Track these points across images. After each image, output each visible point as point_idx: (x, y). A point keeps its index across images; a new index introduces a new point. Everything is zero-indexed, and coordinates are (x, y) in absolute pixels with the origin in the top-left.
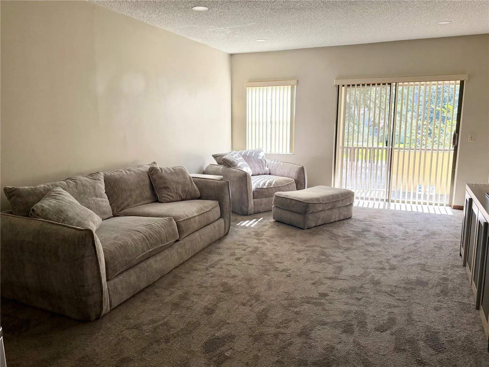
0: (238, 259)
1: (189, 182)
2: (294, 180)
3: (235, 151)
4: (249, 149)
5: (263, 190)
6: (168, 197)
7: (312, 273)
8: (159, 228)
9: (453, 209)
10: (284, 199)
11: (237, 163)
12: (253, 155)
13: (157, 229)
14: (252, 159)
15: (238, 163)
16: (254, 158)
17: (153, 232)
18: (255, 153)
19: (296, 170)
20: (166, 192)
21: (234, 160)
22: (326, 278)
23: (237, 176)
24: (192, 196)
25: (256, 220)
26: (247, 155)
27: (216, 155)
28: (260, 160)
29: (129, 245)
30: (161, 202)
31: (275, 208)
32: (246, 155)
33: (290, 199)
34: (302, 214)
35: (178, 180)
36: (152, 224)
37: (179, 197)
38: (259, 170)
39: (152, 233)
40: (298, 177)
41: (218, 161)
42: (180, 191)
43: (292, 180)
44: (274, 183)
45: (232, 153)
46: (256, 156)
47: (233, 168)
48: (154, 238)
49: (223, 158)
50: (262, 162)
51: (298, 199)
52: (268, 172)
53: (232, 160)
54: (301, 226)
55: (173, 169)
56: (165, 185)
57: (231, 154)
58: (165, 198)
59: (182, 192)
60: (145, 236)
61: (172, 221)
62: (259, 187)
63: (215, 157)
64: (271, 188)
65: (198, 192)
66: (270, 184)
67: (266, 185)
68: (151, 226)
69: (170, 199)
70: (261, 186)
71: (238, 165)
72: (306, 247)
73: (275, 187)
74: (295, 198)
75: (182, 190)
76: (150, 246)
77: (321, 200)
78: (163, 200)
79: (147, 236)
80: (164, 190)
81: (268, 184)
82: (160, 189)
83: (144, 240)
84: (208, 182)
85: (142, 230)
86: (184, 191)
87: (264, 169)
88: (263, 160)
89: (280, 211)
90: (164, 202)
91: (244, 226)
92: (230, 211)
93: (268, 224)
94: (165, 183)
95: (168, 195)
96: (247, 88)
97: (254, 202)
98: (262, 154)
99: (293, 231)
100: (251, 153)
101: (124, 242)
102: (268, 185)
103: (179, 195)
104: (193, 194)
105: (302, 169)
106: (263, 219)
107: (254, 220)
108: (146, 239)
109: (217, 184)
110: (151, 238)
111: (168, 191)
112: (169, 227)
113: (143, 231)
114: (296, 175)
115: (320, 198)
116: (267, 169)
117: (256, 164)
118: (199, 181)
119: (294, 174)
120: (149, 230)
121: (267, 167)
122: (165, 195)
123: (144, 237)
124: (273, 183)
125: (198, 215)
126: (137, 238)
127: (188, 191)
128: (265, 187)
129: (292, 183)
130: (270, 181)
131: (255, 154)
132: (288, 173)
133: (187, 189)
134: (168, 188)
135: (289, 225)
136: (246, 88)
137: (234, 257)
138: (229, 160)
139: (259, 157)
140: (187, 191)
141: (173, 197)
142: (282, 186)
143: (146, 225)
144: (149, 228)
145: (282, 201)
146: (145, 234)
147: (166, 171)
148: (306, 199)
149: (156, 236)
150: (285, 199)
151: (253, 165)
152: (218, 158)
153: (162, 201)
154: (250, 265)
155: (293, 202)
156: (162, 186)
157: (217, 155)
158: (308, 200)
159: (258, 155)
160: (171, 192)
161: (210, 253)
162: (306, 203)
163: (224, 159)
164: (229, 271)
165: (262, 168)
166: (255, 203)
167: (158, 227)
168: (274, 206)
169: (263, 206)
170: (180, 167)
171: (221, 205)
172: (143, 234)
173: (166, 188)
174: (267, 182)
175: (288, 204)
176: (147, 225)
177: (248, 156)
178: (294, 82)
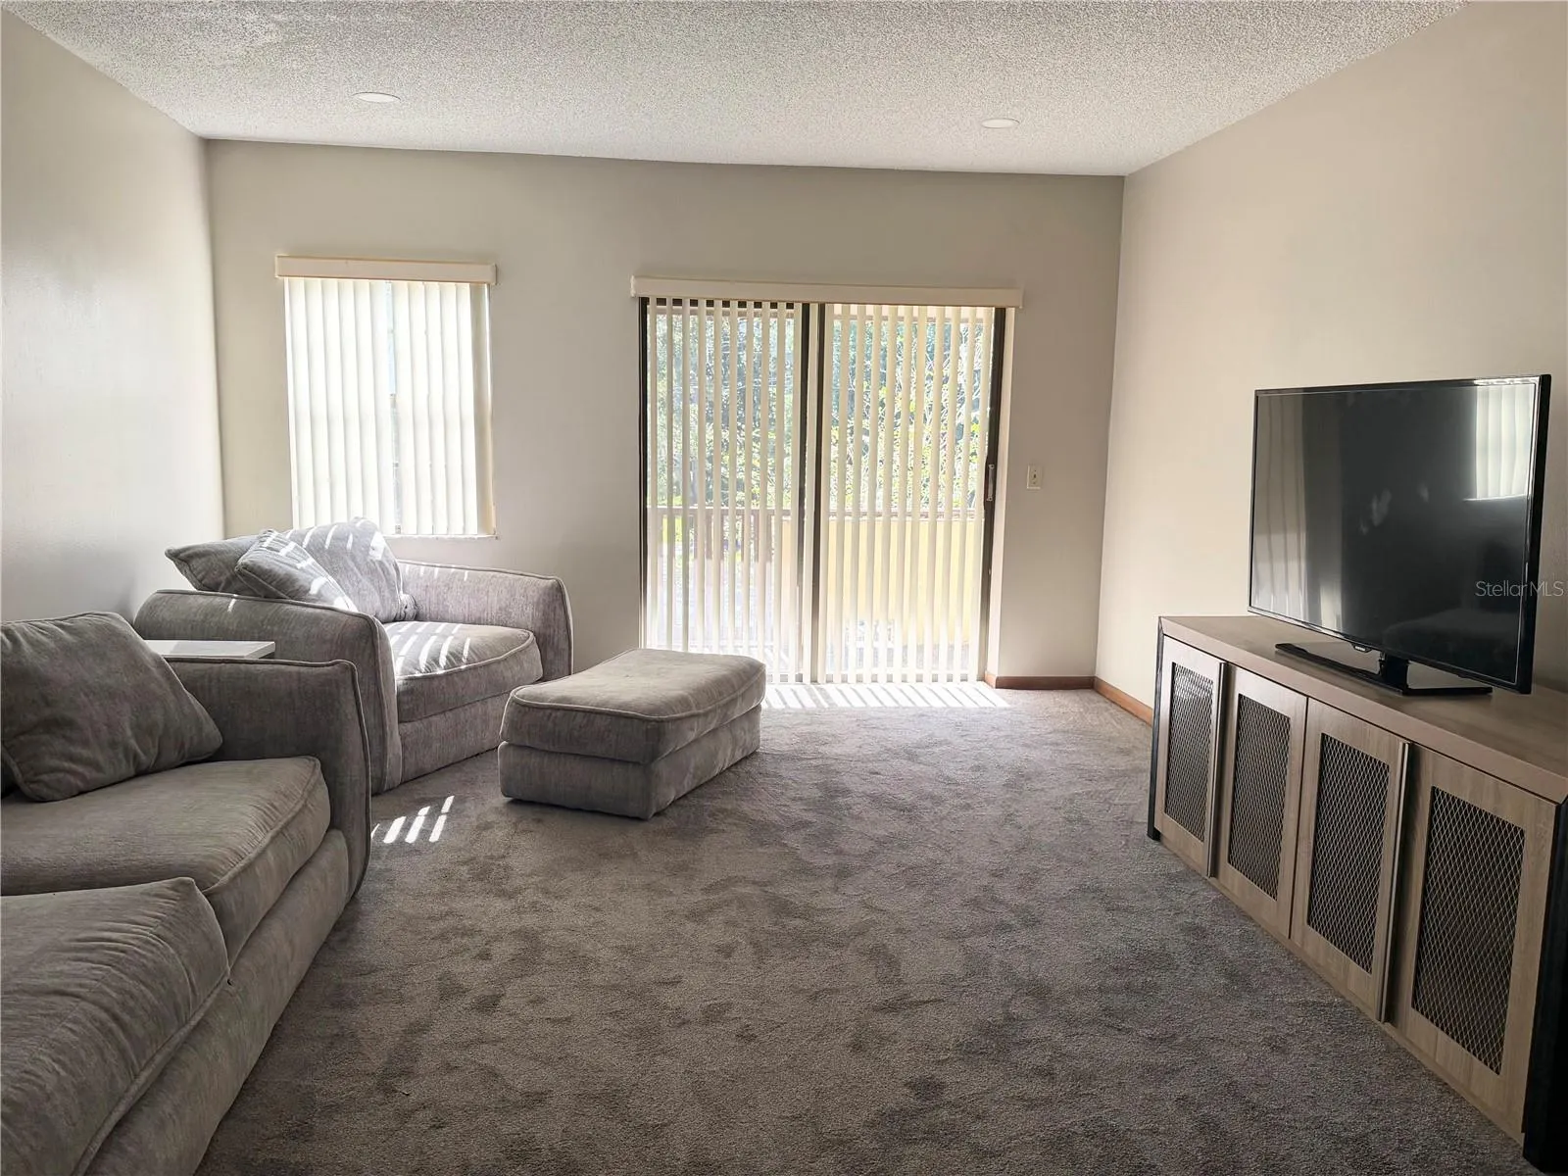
0: (488, 1005)
1: (161, 686)
2: (532, 634)
3: (276, 533)
4: (306, 526)
5: (436, 683)
6: (74, 766)
7: (814, 997)
8: (154, 945)
9: (997, 687)
10: (559, 714)
11: (306, 584)
12: (349, 545)
13: (149, 955)
14: (346, 561)
15: (310, 583)
16: (353, 559)
17: (134, 977)
18: (355, 537)
19: (534, 595)
20: (58, 745)
21: (289, 568)
22: (875, 1009)
23: (328, 637)
24: (187, 746)
25: (428, 808)
26: (327, 547)
27: (188, 549)
28: (377, 564)
29: (49, 1088)
30: (43, 800)
31: (511, 750)
32: (323, 547)
33: (584, 711)
34: (636, 764)
35: (109, 681)
36: (106, 934)
37: (128, 761)
38: (378, 604)
39: (129, 984)
40: (546, 621)
41: (200, 576)
42: (129, 733)
43: (526, 634)
44: (469, 654)
45: (269, 540)
46: (361, 551)
47: (293, 604)
48: (149, 1008)
49: (240, 561)
50: (384, 570)
51: (620, 707)
52: (410, 611)
53: (281, 572)
54: (633, 808)
55: (62, 627)
56: (47, 712)
57: (266, 545)
58: (61, 775)
59: (136, 736)
60: (107, 1010)
61: (196, 894)
62: (418, 675)
63: (183, 558)
64: (461, 671)
65: (211, 728)
66: (455, 656)
67: (443, 661)
68: (116, 949)
69: (83, 777)
70: (423, 670)
71: (314, 590)
72: (707, 890)
73: (475, 668)
74: (603, 705)
75: (137, 727)
76: (137, 1057)
77: (694, 705)
78: (47, 785)
79: (117, 1010)
80: (45, 737)
81: (447, 657)
82: (23, 733)
83: (102, 1027)
84: (250, 677)
85: (78, 981)
86: (142, 731)
87: (394, 600)
88: (387, 565)
89: (534, 761)
90: (57, 796)
91: (400, 841)
92: (367, 792)
93: (491, 818)
94: (48, 704)
95: (71, 758)
96: (286, 279)
97: (403, 738)
98: (378, 542)
99: (614, 836)
100: (341, 538)
101: (21, 1080)
102: (450, 663)
103: (127, 749)
104: (192, 738)
105: (557, 593)
106: (455, 802)
107: (424, 811)
108: (113, 1025)
109: (299, 680)
110: (131, 1012)
111: (70, 741)
112: (193, 930)
113: (81, 986)
114: (539, 614)
115: (690, 698)
116: (404, 598)
117: (365, 581)
118: (203, 677)
119: (527, 611)
120: (114, 971)
121: (404, 592)
122: (54, 762)
123: (104, 1016)
124: (466, 653)
125: (273, 839)
126: (73, 1037)
127: (166, 725)
128: (440, 672)
129: (528, 647)
130: (450, 647)
131: (353, 543)
132: (500, 609)
133: (158, 716)
134: (70, 724)
135: (579, 810)
136: (281, 278)
137: (468, 1000)
138: (271, 571)
139: (371, 552)
140: (161, 726)
141: (97, 767)
142: (499, 662)
143: (77, 950)
144: (105, 959)
145: (550, 725)
146: (105, 1001)
147: (34, 644)
148: (652, 707)
149: (150, 995)
150: (566, 712)
151: (353, 585)
152: (194, 563)
153: (45, 791)
154: (559, 1021)
155: (600, 722)
156: (31, 718)
157: (191, 552)
158: (656, 710)
159: (368, 547)
160: (86, 743)
161: (341, 1001)
162: (655, 720)
163: (246, 566)
164: (496, 1075)
165: (387, 594)
166: (409, 739)
167: (148, 942)
168: (506, 746)
169: (436, 745)
170: (95, 618)
171: (331, 776)
172: (94, 1003)
173: (58, 725)
174: (444, 652)
175: (576, 733)
176: (84, 949)
177: (330, 552)
178: (486, 273)
